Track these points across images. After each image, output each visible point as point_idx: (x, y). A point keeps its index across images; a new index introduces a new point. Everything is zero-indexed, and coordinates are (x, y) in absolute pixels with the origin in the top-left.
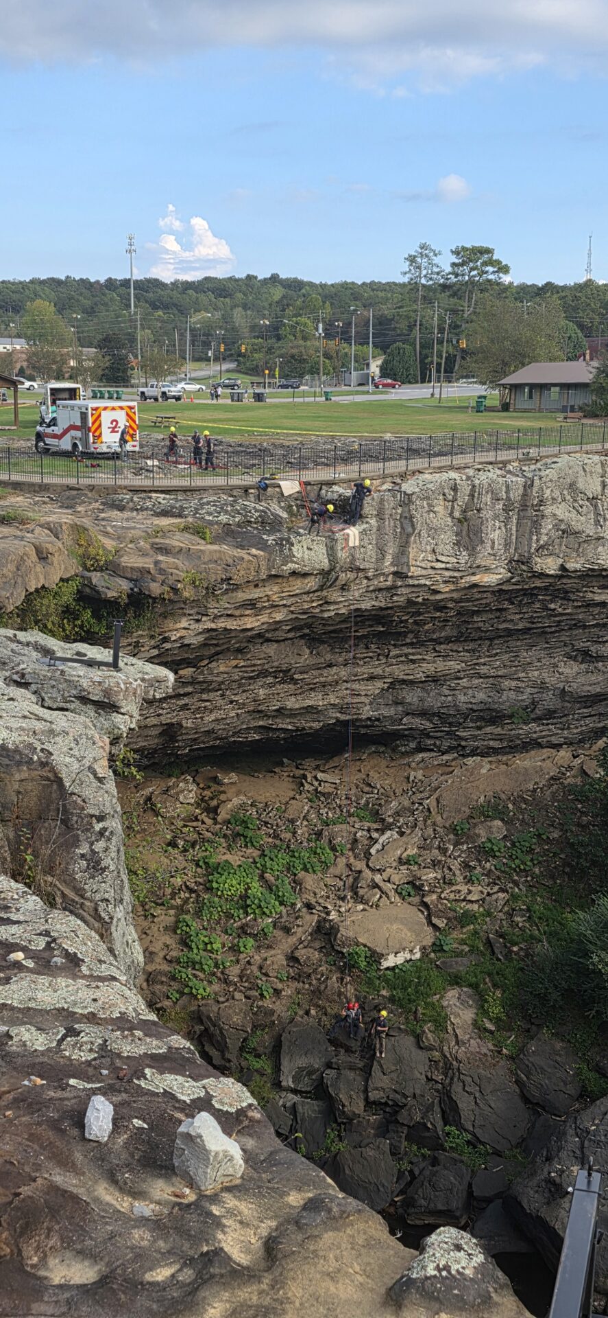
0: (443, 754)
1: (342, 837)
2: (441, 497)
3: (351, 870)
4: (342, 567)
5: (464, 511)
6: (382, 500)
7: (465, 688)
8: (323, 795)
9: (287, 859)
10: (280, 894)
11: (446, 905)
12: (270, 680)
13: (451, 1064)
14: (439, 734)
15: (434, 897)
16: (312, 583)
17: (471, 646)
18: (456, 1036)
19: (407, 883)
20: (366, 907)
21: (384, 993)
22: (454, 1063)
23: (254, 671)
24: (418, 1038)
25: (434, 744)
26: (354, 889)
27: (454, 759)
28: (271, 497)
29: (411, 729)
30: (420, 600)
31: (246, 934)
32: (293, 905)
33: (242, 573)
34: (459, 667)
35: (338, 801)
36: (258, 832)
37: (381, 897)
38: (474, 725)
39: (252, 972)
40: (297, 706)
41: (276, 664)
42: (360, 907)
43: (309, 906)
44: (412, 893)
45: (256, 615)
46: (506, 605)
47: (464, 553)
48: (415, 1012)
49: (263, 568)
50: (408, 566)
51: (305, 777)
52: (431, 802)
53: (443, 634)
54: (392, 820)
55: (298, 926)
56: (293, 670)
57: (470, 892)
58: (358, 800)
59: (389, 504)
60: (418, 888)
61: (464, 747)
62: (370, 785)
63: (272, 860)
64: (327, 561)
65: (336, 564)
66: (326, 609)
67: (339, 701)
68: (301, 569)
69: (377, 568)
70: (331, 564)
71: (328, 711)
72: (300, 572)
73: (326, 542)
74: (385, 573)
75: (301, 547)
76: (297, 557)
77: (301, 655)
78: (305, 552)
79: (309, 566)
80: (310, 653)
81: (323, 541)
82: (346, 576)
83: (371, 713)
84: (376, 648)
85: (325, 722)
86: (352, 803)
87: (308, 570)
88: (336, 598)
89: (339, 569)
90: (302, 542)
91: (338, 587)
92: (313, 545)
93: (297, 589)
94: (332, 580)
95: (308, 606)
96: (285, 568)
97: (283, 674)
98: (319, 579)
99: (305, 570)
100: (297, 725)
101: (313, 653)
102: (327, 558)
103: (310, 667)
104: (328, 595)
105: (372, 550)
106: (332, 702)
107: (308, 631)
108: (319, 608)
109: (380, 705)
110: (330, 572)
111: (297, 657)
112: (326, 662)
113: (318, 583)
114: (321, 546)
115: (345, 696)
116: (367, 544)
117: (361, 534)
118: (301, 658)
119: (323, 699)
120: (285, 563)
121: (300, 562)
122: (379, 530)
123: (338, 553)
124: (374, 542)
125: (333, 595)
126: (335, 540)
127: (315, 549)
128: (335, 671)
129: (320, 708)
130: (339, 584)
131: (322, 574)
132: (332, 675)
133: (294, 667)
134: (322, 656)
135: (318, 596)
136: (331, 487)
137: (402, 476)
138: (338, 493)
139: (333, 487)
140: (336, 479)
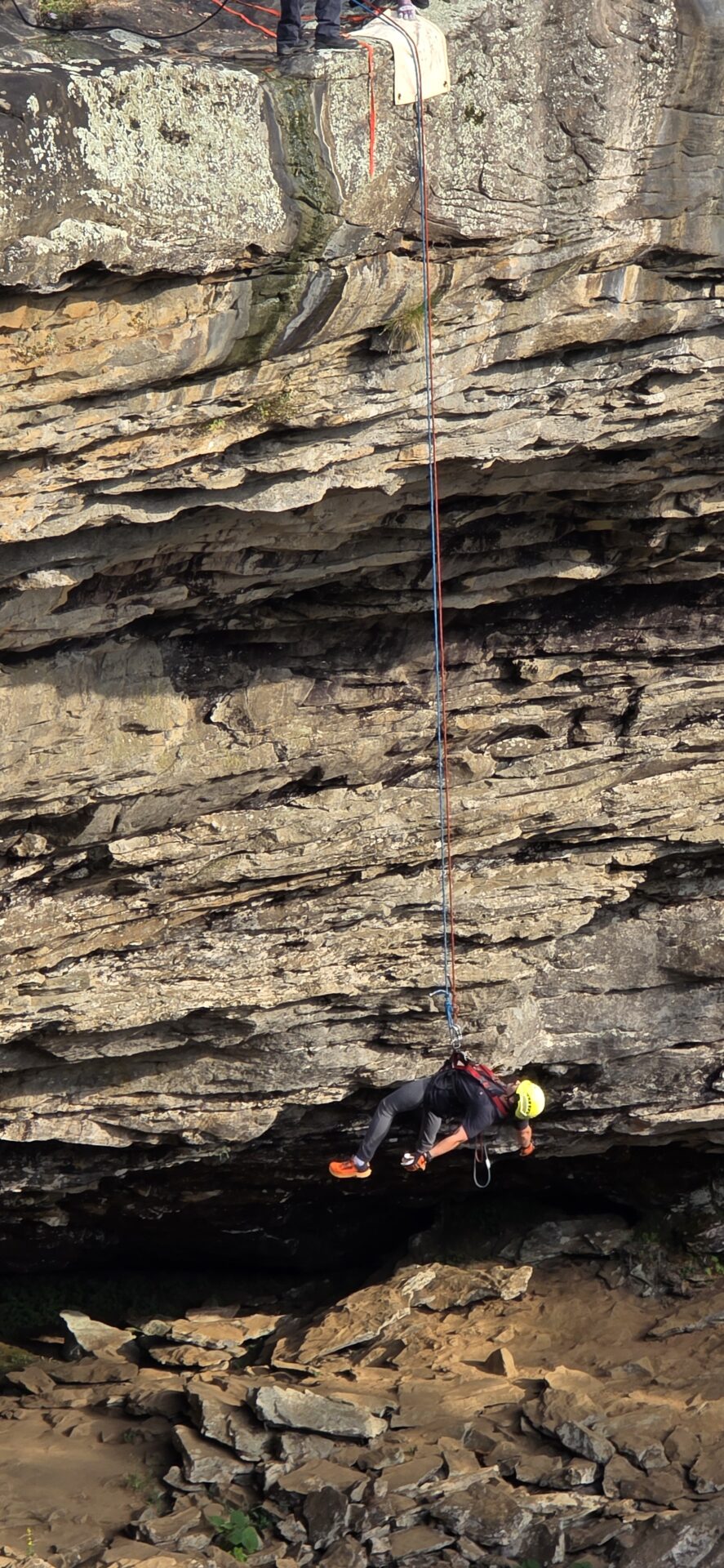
4: (361, 229)
8: (296, 1504)
40: (135, 1015)
51: (186, 1409)
56: (104, 817)
58: (490, 1525)
62: (549, 1442)
64: (277, 200)
65: (325, 217)
66: (279, 470)
67: (365, 980)
68: (130, 247)
69: (552, 231)
70: (297, 219)
71: (309, 1035)
72: (124, 267)
73: (266, 97)
74: (601, 259)
75: (128, 127)
76: (107, 184)
77: (149, 729)
78: (147, 153)
79: (175, 231)
80: (193, 716)
81: (251, 89)
82: (381, 283)
83: (549, 1041)
84: (564, 678)
85: (288, 1101)
86: (454, 1546)
87: (171, 256)
88: (330, 406)
89: (343, 242)
90: (134, 97)
91: (340, 343)
92: (192, 116)
93: (115, 361)
94: (308, 307)
95: (176, 452)
96: (42, 246)
97: (51, 842)
98: (236, 302)
99: (153, 254)
100: (135, 1122)
101: (213, 718)
102: (271, 186)
103: (198, 796)
104: (288, 388)
105: (520, 131)
106: (329, 988)
107: (183, 593)
108: (236, 465)
109: (595, 992)
110: (296, 261)
111: (126, 741)
112: (286, 763)
113: (227, 324)
114: (238, 119)
115: (399, 952)
116: (494, 100)
117: (460, 47)
118: (147, 749)
119: (279, 972)
120: (38, 219)
121: (123, 208)
122: (556, 22)
123: (334, 154)
124: (533, 88)
125: (313, 388)
126: (314, 83)
127: (203, 138)
128: (338, 813)
129: (259, 1022)
130: (344, 329)
131: (248, 271)
132: (323, 834)
133: (108, 800)
134: (265, 732)
135: (233, 395)
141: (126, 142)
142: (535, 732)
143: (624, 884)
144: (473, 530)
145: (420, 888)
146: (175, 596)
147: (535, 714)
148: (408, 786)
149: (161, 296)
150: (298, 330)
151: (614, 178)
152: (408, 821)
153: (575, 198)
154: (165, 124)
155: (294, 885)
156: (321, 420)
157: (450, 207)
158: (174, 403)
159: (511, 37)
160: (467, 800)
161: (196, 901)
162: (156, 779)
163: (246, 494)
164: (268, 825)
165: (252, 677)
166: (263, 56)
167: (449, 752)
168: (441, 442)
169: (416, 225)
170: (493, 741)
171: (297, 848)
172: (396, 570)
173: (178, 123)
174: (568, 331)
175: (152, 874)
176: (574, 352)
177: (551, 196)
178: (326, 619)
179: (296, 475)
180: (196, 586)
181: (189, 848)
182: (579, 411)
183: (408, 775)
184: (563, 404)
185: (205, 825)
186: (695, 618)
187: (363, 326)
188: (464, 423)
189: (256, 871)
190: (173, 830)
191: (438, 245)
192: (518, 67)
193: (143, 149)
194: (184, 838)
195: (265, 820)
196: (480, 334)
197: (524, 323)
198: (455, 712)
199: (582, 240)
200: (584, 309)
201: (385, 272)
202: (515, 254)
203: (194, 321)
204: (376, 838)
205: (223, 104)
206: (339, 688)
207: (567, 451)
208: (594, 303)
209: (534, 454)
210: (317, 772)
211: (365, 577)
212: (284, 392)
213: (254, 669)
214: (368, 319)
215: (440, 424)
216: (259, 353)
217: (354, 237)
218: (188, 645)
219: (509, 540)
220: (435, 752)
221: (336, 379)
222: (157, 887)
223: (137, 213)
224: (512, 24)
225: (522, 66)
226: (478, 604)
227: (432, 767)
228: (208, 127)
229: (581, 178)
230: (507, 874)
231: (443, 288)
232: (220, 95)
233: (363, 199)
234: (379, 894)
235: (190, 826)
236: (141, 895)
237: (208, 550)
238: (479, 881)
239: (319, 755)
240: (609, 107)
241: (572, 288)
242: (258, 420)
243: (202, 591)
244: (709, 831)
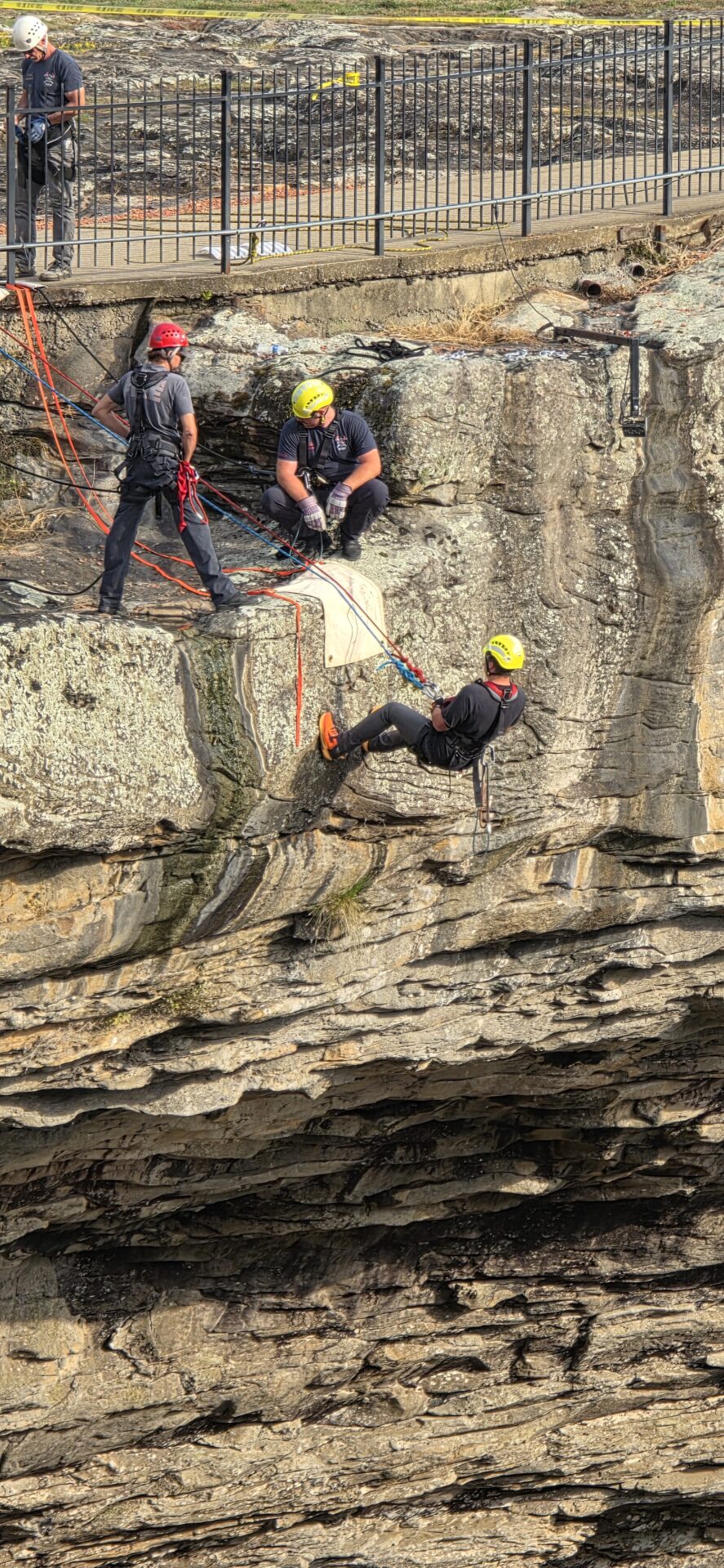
6: (518, 404)
59: (563, 420)
64: (192, 772)
65: (245, 790)
66: (190, 1069)
68: (28, 821)
69: (498, 809)
70: (214, 792)
72: (21, 842)
73: (182, 658)
74: (552, 841)
75: (27, 689)
77: (41, 1357)
78: (48, 718)
79: (78, 804)
80: (90, 1342)
81: (165, 649)
82: (306, 865)
84: (506, 1305)
87: (73, 832)
88: (248, 1000)
89: (265, 819)
90: (34, 656)
91: (260, 930)
92: (99, 678)
94: (225, 890)
95: (76, 1048)
98: (144, 884)
99: (54, 829)
101: (112, 1345)
102: (186, 755)
103: (94, 1432)
104: (201, 979)
107: (81, 1205)
108: (143, 1064)
110: (213, 838)
111: (15, 1370)
112: (194, 1396)
113: (134, 909)
114: (150, 682)
116: (435, 664)
117: (397, 605)
121: (21, 778)
122: (505, 579)
123: (256, 722)
125: (230, 979)
126: (236, 643)
127: (112, 701)
128: (251, 1454)
130: (264, 914)
131: (158, 848)
132: (234, 1477)
134: (170, 1361)
135: (140, 986)
136: (205, 323)
137: (638, 250)
138: (246, 360)
139: (219, 318)
140: (233, 271)
141: (25, 705)
142: (474, 1365)
143: (571, 1538)
144: (407, 1138)
146: (71, 1208)
147: (474, 1345)
148: (330, 1423)
149: (62, 875)
150: (213, 915)
151: (568, 752)
152: (330, 1463)
153: (523, 773)
154: (69, 686)
155: (200, 1534)
156: (238, 1014)
157: (385, 782)
158: (75, 993)
159: (455, 595)
161: (90, 1551)
162: (47, 1413)
163: (153, 1097)
164: (172, 1466)
165: (157, 1299)
166: (180, 612)
167: (375, 1385)
168: (371, 1041)
169: (347, 800)
170: (426, 1374)
171: (205, 1492)
172: (320, 1181)
173: (84, 686)
174: (514, 920)
175: (42, 1519)
176: (520, 943)
177: (497, 771)
178: (241, 1236)
179: (208, 1075)
180: (96, 1196)
181: (83, 1491)
182: (525, 1008)
183: (329, 1411)
184: (507, 999)
185: (102, 1465)
186: (654, 1239)
187: (286, 911)
188: (397, 1020)
189: (158, 1518)
190: (66, 1471)
191: (371, 822)
192: (461, 629)
193: (44, 713)
194: (78, 1480)
195: (169, 1460)
196: (416, 921)
197: (465, 909)
198: (383, 1341)
199: (531, 820)
200: (532, 896)
201: (311, 852)
202: (456, 834)
203: (98, 903)
204: (294, 1482)
205: (134, 664)
206: (255, 1313)
207: (512, 1052)
208: (543, 890)
209: (475, 1055)
210: (228, 1407)
211: (284, 1189)
212: (197, 983)
213: (159, 1291)
214: (292, 904)
215: (370, 1020)
216: (169, 940)
217: (277, 813)
218: (86, 1262)
219: (445, 1149)
220: (360, 1385)
221: (255, 970)
222: (47, 1534)
223: (36, 784)
224: (456, 581)
225: (467, 628)
226: (411, 1220)
227: (356, 1402)
228: (117, 690)
229: (530, 751)
230: (440, 1524)
231: (376, 871)
232: (131, 655)
233: (287, 771)
234: (296, 1545)
235: (85, 1466)
236: (29, 1543)
237: (108, 1157)
238: (408, 1531)
239: (230, 1388)
240: (562, 674)
241: (519, 872)
242: (167, 1014)
243: (102, 1203)
244: (668, 1479)
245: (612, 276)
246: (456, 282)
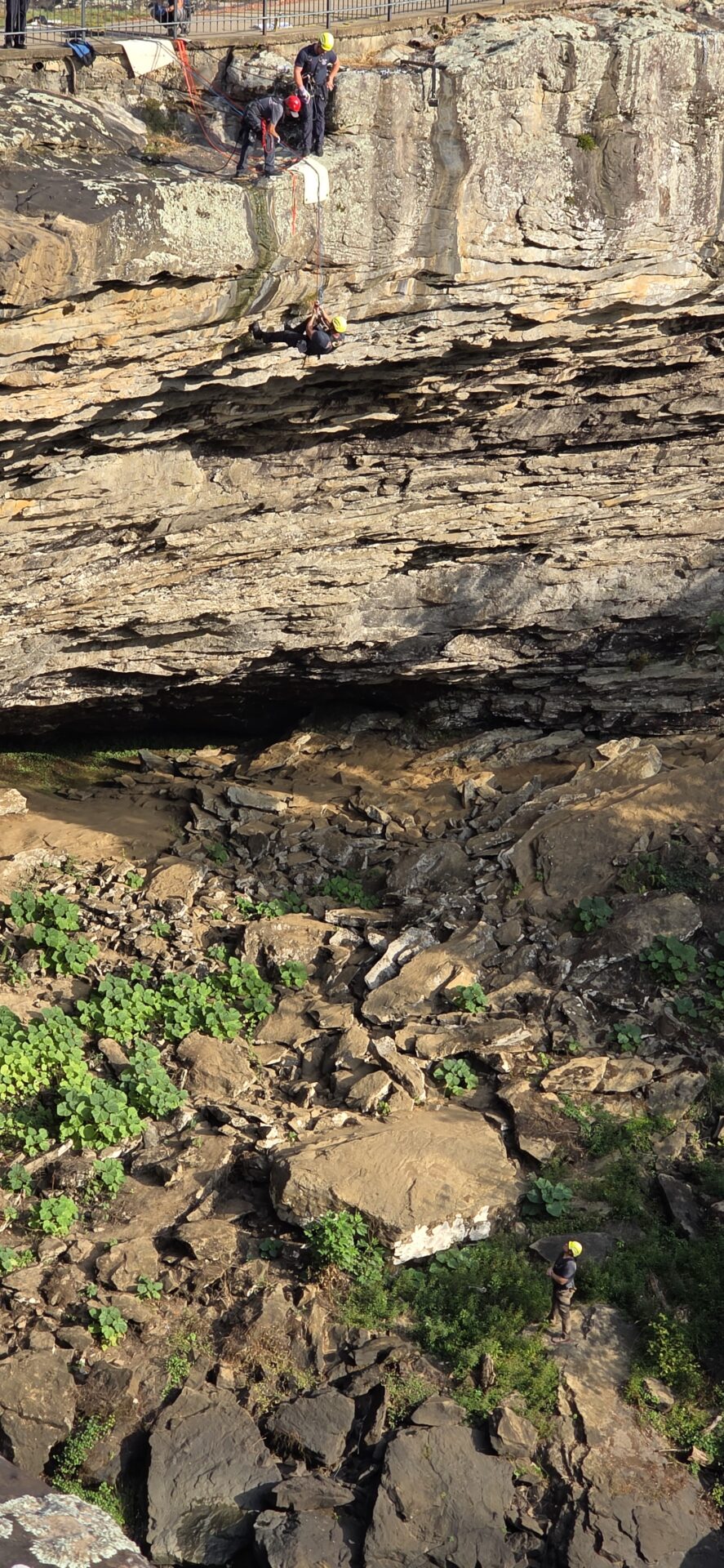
0: (547, 733)
1: (295, 945)
2: (536, 81)
3: (316, 1026)
4: (288, 259)
5: (593, 118)
6: (385, 92)
7: (599, 564)
8: (245, 841)
9: (157, 1000)
10: (140, 1088)
11: (552, 1104)
12: (105, 549)
13: (569, 1490)
14: (536, 683)
15: (525, 1086)
16: (210, 299)
17: (615, 457)
18: (579, 1423)
19: (457, 1056)
20: (356, 1115)
21: (404, 1322)
22: (576, 1486)
23: (63, 527)
24: (485, 1430)
25: (525, 708)
26: (324, 1071)
27: (572, 747)
28: (104, 82)
29: (466, 670)
30: (485, 342)
31: (58, 1187)
32: (173, 1115)
33: (32, 276)
34: (585, 511)
35: (282, 856)
36: (82, 938)
37: (392, 1090)
38: (621, 657)
39: (72, 1279)
40: (175, 615)
41: (120, 509)
42: (342, 1117)
43: (212, 1118)
44: (471, 1079)
45: (68, 385)
46: (699, 354)
47: (593, 224)
48: (478, 1370)
49: (86, 263)
50: (454, 255)
51: (195, 796)
52: (516, 855)
53: (544, 429)
54: (418, 901)
55: (187, 1165)
56: (163, 525)
57: (612, 1071)
58: (333, 852)
59: (404, 99)
60: (486, 1068)
61: (598, 715)
62: (360, 814)
63: (117, 1004)
64: (249, 244)
65: (271, 253)
66: (246, 367)
67: (281, 601)
68: (182, 265)
69: (375, 262)
70: (258, 253)
71: (255, 626)
72: (179, 273)
73: (246, 197)
74: (397, 275)
75: (182, 209)
76: (172, 236)
77: (185, 484)
78: (190, 222)
79: (203, 258)
80: (206, 478)
81: (239, 194)
82: (296, 284)
83: (365, 631)
84: (375, 465)
85: (246, 655)
86: (317, 861)
87: (200, 269)
89: (279, 264)
90: (185, 196)
91: (277, 310)
92: (211, 205)
93: (174, 316)
94: (263, 294)
95: (201, 359)
96: (142, 264)
97: (139, 535)
98: (229, 291)
99: (192, 268)
100: (174, 664)
101: (214, 480)
102: (247, 238)
103: (207, 515)
105: (361, 215)
106: (265, 605)
107: (202, 423)
108: (227, 365)
109: (387, 609)
110: (258, 272)
111: (174, 490)
112: (248, 501)
113: (225, 301)
114: (232, 207)
115: (297, 588)
116: (350, 201)
117: (334, 176)
118: (184, 493)
119: (242, 597)
120: (141, 249)
121: (179, 247)
122: (379, 166)
123: (276, 224)
124: (368, 196)
126: (268, 192)
127: (216, 215)
128: (271, 524)
129: (232, 619)
130: (279, 304)
131: (235, 276)
132: (264, 534)
133: (165, 516)
134: (238, 487)
135: (227, 333)
136: (256, 56)
137: (436, 28)
138: (273, 72)
139: (262, 54)
140: (268, 35)
141: (181, 216)
142: (362, 489)
143: (402, 560)
145: (308, 559)
146: (199, 424)
147: (363, 481)
148: (303, 512)
149: (195, 287)
150: (258, 304)
151: (404, 239)
152: (303, 528)
153: (386, 247)
154: (199, 209)
155: (250, 557)
157: (329, 249)
158: (200, 336)
159: (358, 172)
160: (330, 520)
161: (205, 563)
162: (188, 507)
163: (233, 378)
164: (239, 529)
165: (233, 462)
167: (322, 497)
169: (314, 257)
170: (343, 493)
171: (252, 540)
172: (300, 414)
173: (205, 208)
174: (381, 307)
175: (185, 550)
176: (384, 317)
177: (375, 246)
178: (267, 436)
179: (254, 370)
180: (208, 420)
181: (202, 539)
182: (385, 344)
183: (303, 507)
184: (378, 340)
185: (210, 529)
186: (437, 439)
187: (287, 303)
189: (233, 550)
190: (195, 531)
191: (323, 267)
192: (361, 187)
193: (189, 220)
194: (200, 534)
195: (238, 527)
196: (341, 308)
197: (361, 303)
198: (326, 479)
199: (389, 266)
200: (389, 298)
201: (298, 279)
202: (358, 272)
204: (288, 536)
205: (226, 200)
206: (273, 467)
207: (380, 362)
208: (394, 295)
209: (365, 363)
210: (262, 506)
211: (285, 417)
213: (234, 459)
214: (290, 300)
216: (239, 314)
217: (284, 262)
218: (203, 446)
219: (352, 402)
220: (316, 497)
222: (186, 557)
223: (185, 249)
224: (359, 166)
225: (363, 186)
226: (337, 430)
227: (314, 504)
228: (218, 210)
229: (389, 238)
230: (348, 553)
231: (325, 287)
232: (224, 196)
233: (289, 244)
234: (289, 561)
235: (203, 529)
236: (179, 560)
237: (214, 404)
238: (335, 557)
239: (263, 497)
240: (402, 205)
241: (384, 288)
243: (211, 422)
244: (442, 536)
245: (424, 38)
246: (360, 40)
